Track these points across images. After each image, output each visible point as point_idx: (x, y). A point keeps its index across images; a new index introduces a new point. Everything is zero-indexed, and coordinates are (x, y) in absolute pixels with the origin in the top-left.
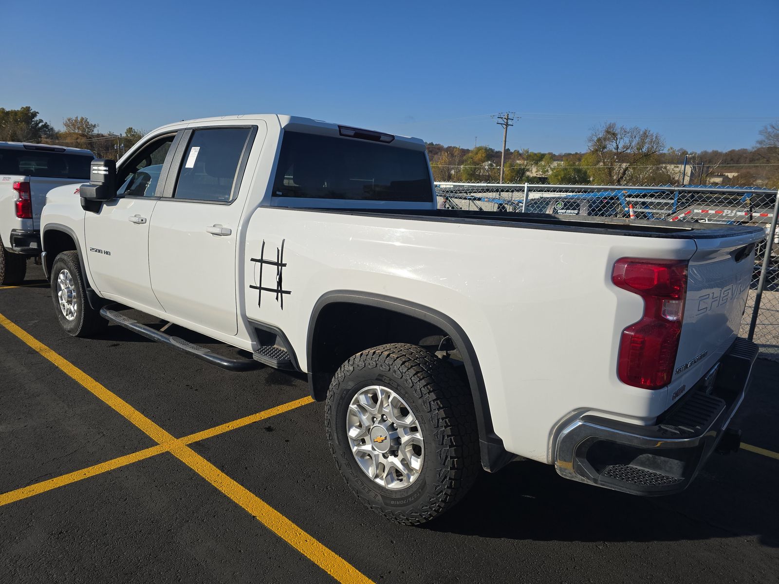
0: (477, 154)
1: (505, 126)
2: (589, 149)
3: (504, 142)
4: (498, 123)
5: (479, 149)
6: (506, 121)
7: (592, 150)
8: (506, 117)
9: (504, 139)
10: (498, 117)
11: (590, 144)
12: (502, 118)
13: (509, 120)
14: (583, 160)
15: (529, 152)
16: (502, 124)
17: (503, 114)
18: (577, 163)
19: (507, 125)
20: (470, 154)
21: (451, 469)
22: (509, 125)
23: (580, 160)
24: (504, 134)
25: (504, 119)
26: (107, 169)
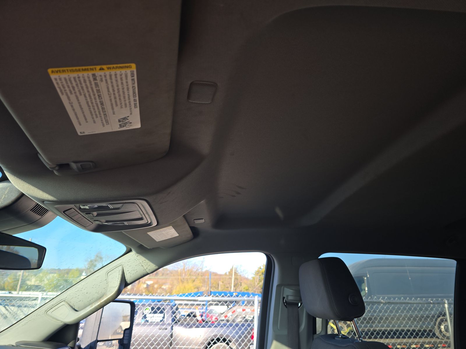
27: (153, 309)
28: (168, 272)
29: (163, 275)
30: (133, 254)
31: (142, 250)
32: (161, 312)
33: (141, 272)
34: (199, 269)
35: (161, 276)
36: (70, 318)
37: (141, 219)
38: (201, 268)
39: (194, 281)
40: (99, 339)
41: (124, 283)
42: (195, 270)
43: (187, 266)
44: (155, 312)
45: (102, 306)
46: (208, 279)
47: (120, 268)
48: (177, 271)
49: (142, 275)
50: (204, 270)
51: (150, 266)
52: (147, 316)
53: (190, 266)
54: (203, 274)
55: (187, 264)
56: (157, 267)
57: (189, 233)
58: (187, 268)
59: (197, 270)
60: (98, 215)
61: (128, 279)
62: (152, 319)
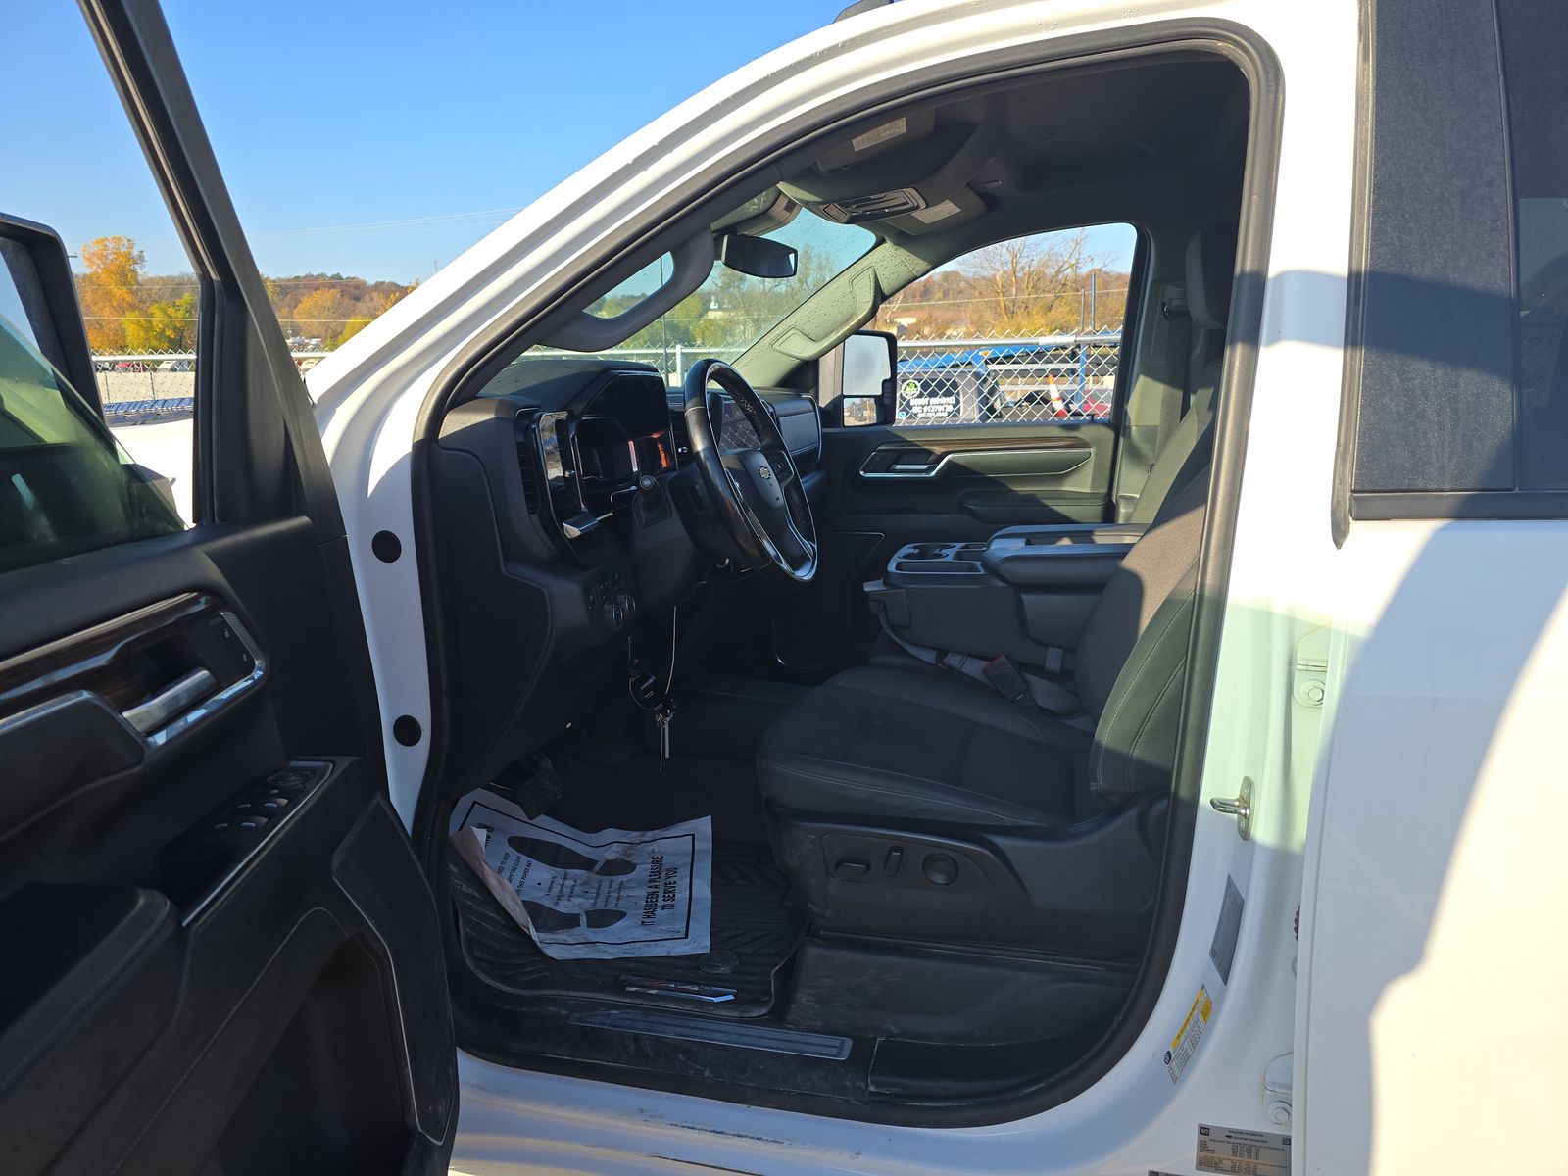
27: (925, 386)
28: (963, 284)
29: (946, 294)
30: (888, 246)
31: (903, 239)
32: (948, 394)
33: (905, 276)
34: (1065, 267)
35: (939, 299)
36: (808, 351)
37: (907, 203)
38: (1072, 266)
39: (1050, 308)
40: (845, 394)
41: (881, 296)
42: (1053, 272)
43: (1023, 262)
44: (933, 394)
45: (842, 340)
46: (1098, 297)
47: (871, 271)
48: (991, 281)
49: (908, 281)
50: (1084, 271)
51: (917, 263)
52: (912, 403)
53: (1035, 263)
54: (1081, 283)
55: (1025, 254)
56: (930, 266)
57: (977, 204)
58: (1023, 268)
59: (1059, 272)
60: (857, 207)
61: (886, 288)
62: (925, 410)
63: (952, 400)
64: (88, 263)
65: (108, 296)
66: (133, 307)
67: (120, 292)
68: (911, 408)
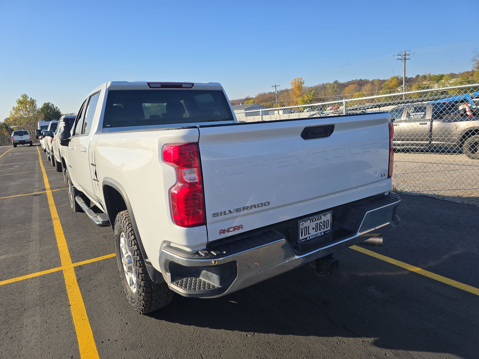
0: (391, 82)
1: (404, 61)
2: (474, 66)
3: (404, 71)
4: (398, 59)
5: (393, 78)
6: (404, 57)
7: (476, 67)
8: (404, 54)
9: (404, 69)
10: (398, 55)
11: (474, 63)
12: (401, 55)
13: (406, 56)
14: (474, 75)
15: (431, 75)
16: (401, 59)
17: (402, 52)
18: (470, 78)
19: (405, 59)
20: (386, 83)
21: (142, 280)
22: (407, 59)
23: (472, 75)
24: (404, 66)
25: (403, 56)
26: (64, 123)
62: (414, 117)
63: (424, 113)
64: (291, 85)
65: (295, 93)
66: (300, 96)
67: (298, 92)
68: (410, 116)
